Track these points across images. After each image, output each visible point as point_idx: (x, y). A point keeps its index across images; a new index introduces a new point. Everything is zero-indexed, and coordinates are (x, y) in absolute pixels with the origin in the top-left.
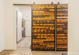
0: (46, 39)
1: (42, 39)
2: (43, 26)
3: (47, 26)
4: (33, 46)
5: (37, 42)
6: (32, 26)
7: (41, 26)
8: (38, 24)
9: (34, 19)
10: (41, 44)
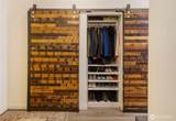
0: (59, 85)
1: (52, 85)
2: (54, 56)
3: (61, 57)
4: (32, 100)
5: (40, 91)
6: (30, 56)
7: (49, 57)
8: (43, 53)
9: (33, 41)
10: (49, 97)
